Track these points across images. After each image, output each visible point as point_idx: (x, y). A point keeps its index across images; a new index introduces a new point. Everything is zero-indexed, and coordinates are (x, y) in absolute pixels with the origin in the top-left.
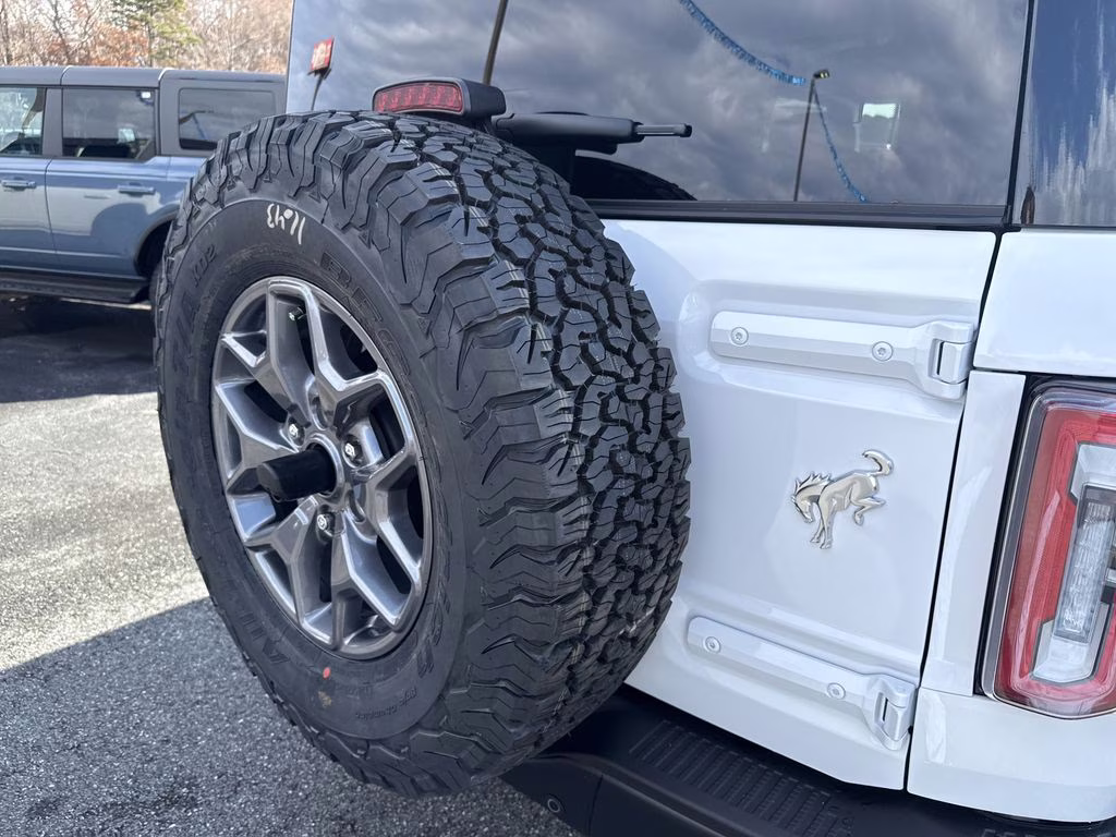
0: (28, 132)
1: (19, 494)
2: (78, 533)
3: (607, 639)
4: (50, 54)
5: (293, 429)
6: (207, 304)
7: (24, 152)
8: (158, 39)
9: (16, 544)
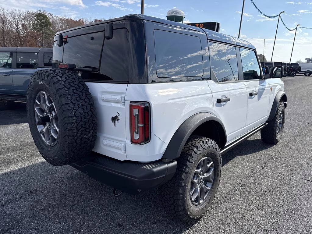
0: (9, 62)
1: (4, 143)
2: (17, 150)
3: (81, 137)
4: (15, 38)
5: (45, 113)
6: (33, 96)
7: (7, 67)
8: (44, 34)
9: (3, 152)
